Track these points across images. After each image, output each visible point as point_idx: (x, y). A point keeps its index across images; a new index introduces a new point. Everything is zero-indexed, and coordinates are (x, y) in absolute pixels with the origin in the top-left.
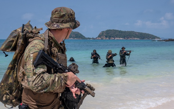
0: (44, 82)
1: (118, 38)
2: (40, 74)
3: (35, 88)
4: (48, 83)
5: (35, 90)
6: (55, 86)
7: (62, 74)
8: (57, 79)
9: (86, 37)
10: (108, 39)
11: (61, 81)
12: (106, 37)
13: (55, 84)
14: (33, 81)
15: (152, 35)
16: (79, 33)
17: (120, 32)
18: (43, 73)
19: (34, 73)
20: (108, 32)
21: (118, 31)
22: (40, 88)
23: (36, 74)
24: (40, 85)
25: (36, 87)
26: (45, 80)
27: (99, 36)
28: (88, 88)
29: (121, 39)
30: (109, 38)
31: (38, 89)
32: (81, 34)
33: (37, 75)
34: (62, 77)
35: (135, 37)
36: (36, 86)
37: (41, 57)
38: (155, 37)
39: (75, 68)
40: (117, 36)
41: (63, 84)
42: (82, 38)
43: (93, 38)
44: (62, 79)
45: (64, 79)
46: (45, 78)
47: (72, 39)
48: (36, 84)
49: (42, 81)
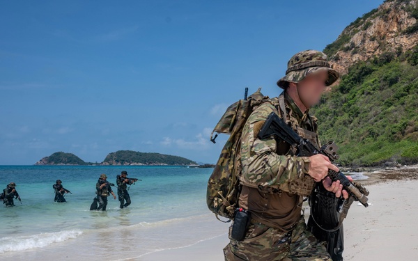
0: (267, 167)
1: (136, 164)
2: (262, 155)
3: (252, 176)
4: (274, 171)
5: (252, 179)
6: (287, 178)
7: (300, 158)
8: (291, 165)
9: (85, 161)
10: (119, 164)
11: (298, 170)
12: (117, 161)
13: (287, 174)
14: (250, 165)
15: (186, 159)
16: (73, 155)
17: (138, 154)
18: (268, 153)
19: (251, 152)
20: (120, 154)
21: (135, 152)
22: (259, 177)
23: (255, 154)
24: (261, 172)
25: (254, 174)
26: (269, 166)
27: (107, 160)
28: (354, 187)
29: (140, 164)
30: (122, 163)
31: (256, 178)
32: (77, 157)
33: (256, 156)
34: (300, 164)
35: (160, 162)
36: (254, 172)
37: (272, 123)
38: (188, 162)
39: (331, 149)
40: (133, 160)
41: (300, 176)
42: (78, 163)
43: (96, 163)
44: (300, 167)
45: (303, 167)
46: (271, 163)
47: (62, 164)
48: (253, 170)
49: (264, 167)
